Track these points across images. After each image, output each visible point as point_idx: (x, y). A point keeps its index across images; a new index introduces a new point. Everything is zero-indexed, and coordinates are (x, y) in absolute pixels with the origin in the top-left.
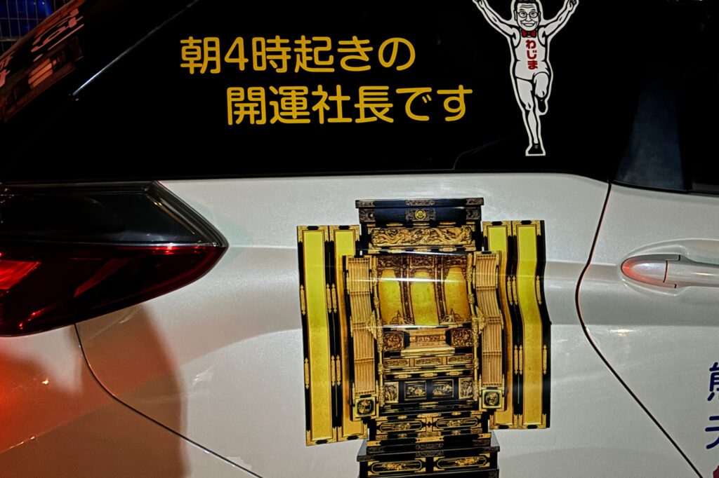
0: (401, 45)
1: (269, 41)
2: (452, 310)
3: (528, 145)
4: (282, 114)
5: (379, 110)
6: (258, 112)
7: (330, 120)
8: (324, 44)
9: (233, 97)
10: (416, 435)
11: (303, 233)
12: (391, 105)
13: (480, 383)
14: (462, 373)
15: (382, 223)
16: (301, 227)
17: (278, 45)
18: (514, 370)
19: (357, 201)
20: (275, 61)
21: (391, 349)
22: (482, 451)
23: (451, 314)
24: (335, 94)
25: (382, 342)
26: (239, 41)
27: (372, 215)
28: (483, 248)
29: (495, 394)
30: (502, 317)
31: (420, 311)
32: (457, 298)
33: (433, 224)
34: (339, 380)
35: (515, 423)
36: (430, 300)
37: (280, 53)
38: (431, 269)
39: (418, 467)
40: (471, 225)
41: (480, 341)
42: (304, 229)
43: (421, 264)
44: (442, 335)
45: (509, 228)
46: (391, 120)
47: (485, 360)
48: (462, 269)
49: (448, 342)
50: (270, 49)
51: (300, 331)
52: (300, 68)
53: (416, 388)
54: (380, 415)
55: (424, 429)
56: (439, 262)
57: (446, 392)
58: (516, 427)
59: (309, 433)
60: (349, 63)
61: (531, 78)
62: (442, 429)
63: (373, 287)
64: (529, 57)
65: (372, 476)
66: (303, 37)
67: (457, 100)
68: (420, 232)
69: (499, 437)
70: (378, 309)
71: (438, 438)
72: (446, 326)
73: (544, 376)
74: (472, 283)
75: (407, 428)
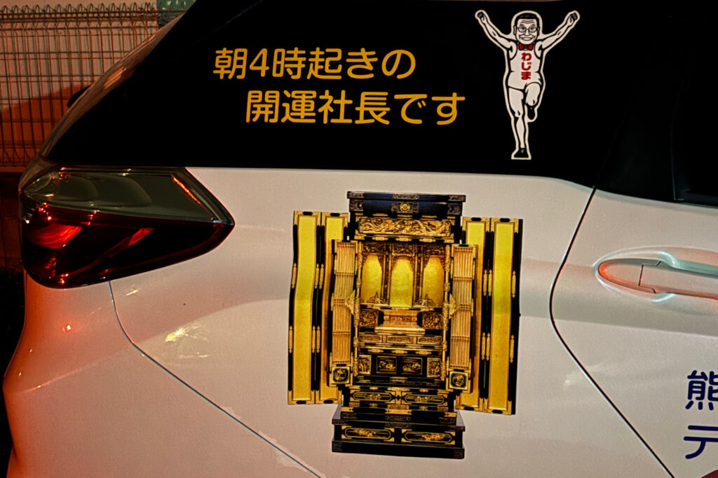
0: (403, 56)
1: (289, 52)
2: (427, 295)
3: (515, 149)
4: (292, 114)
5: (377, 113)
6: (271, 112)
7: (333, 121)
8: (335, 55)
9: (253, 99)
10: (386, 407)
11: (299, 217)
12: (388, 109)
13: (448, 364)
14: (430, 353)
15: (369, 213)
16: (297, 212)
17: (296, 56)
18: (481, 356)
19: (349, 192)
20: (292, 69)
21: (366, 325)
22: (448, 429)
23: (425, 299)
24: (339, 98)
25: (358, 318)
26: (264, 52)
27: (361, 206)
28: (461, 241)
29: (461, 377)
30: (473, 306)
31: (397, 294)
32: (434, 286)
33: (416, 216)
34: (318, 348)
35: (481, 406)
36: (408, 284)
37: (296, 62)
38: (411, 257)
39: (387, 436)
40: (452, 219)
41: (449, 325)
42: (301, 213)
43: (402, 252)
44: (414, 316)
45: (488, 224)
46: (387, 122)
47: (453, 343)
48: (441, 259)
49: (420, 323)
50: (288, 59)
51: (287, 302)
52: (312, 75)
53: (387, 363)
54: (354, 384)
55: (393, 402)
56: (419, 251)
57: (415, 369)
58: (481, 410)
59: (290, 393)
60: (355, 71)
61: (523, 88)
62: (410, 403)
63: (358, 270)
64: (523, 68)
65: (345, 440)
66: (318, 49)
67: (450, 107)
68: (403, 223)
69: (464, 417)
70: (358, 290)
71: (406, 412)
72: (418, 309)
73: (510, 364)
74: (449, 273)
75: (378, 399)
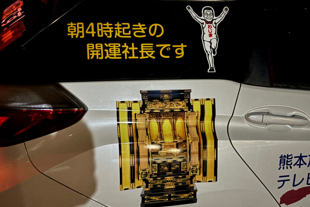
0: (158, 27)
1: (104, 25)
3: (209, 68)
4: (110, 55)
5: (149, 53)
6: (100, 54)
7: (130, 58)
8: (127, 26)
9: (89, 48)
10: (164, 186)
11: (119, 104)
12: (154, 51)
13: (190, 164)
14: (182, 160)
15: (151, 100)
16: (118, 101)
17: (108, 26)
18: (203, 159)
19: (141, 91)
20: (107, 33)
21: (154, 151)
22: (191, 191)
23: (178, 136)
24: (131, 47)
26: (92, 24)
27: (147, 97)
28: (191, 110)
29: (196, 169)
30: (198, 137)
31: (166, 135)
32: (181, 130)
33: (171, 100)
34: (133, 164)
35: (204, 180)
36: (170, 131)
37: (109, 30)
38: (170, 118)
39: (165, 198)
40: (186, 100)
41: (190, 147)
42: (120, 102)
43: (166, 116)
44: (175, 145)
45: (201, 101)
46: (154, 58)
47: (191, 155)
48: (183, 118)
49: (177, 147)
50: (104, 28)
51: (118, 144)
52: (117, 36)
53: (164, 167)
54: (150, 178)
55: (167, 183)
56: (174, 115)
57: (176, 168)
58: (204, 181)
59: (121, 186)
60: (137, 34)
61: (210, 41)
62: (174, 183)
63: (147, 126)
64: (209, 32)
65: (146, 202)
66: (118, 23)
67: (181, 50)
68: (166, 103)
69: (197, 186)
70: (149, 135)
71: (173, 187)
72: (177, 142)
73: (215, 161)
74: (186, 124)
75: (161, 183)
